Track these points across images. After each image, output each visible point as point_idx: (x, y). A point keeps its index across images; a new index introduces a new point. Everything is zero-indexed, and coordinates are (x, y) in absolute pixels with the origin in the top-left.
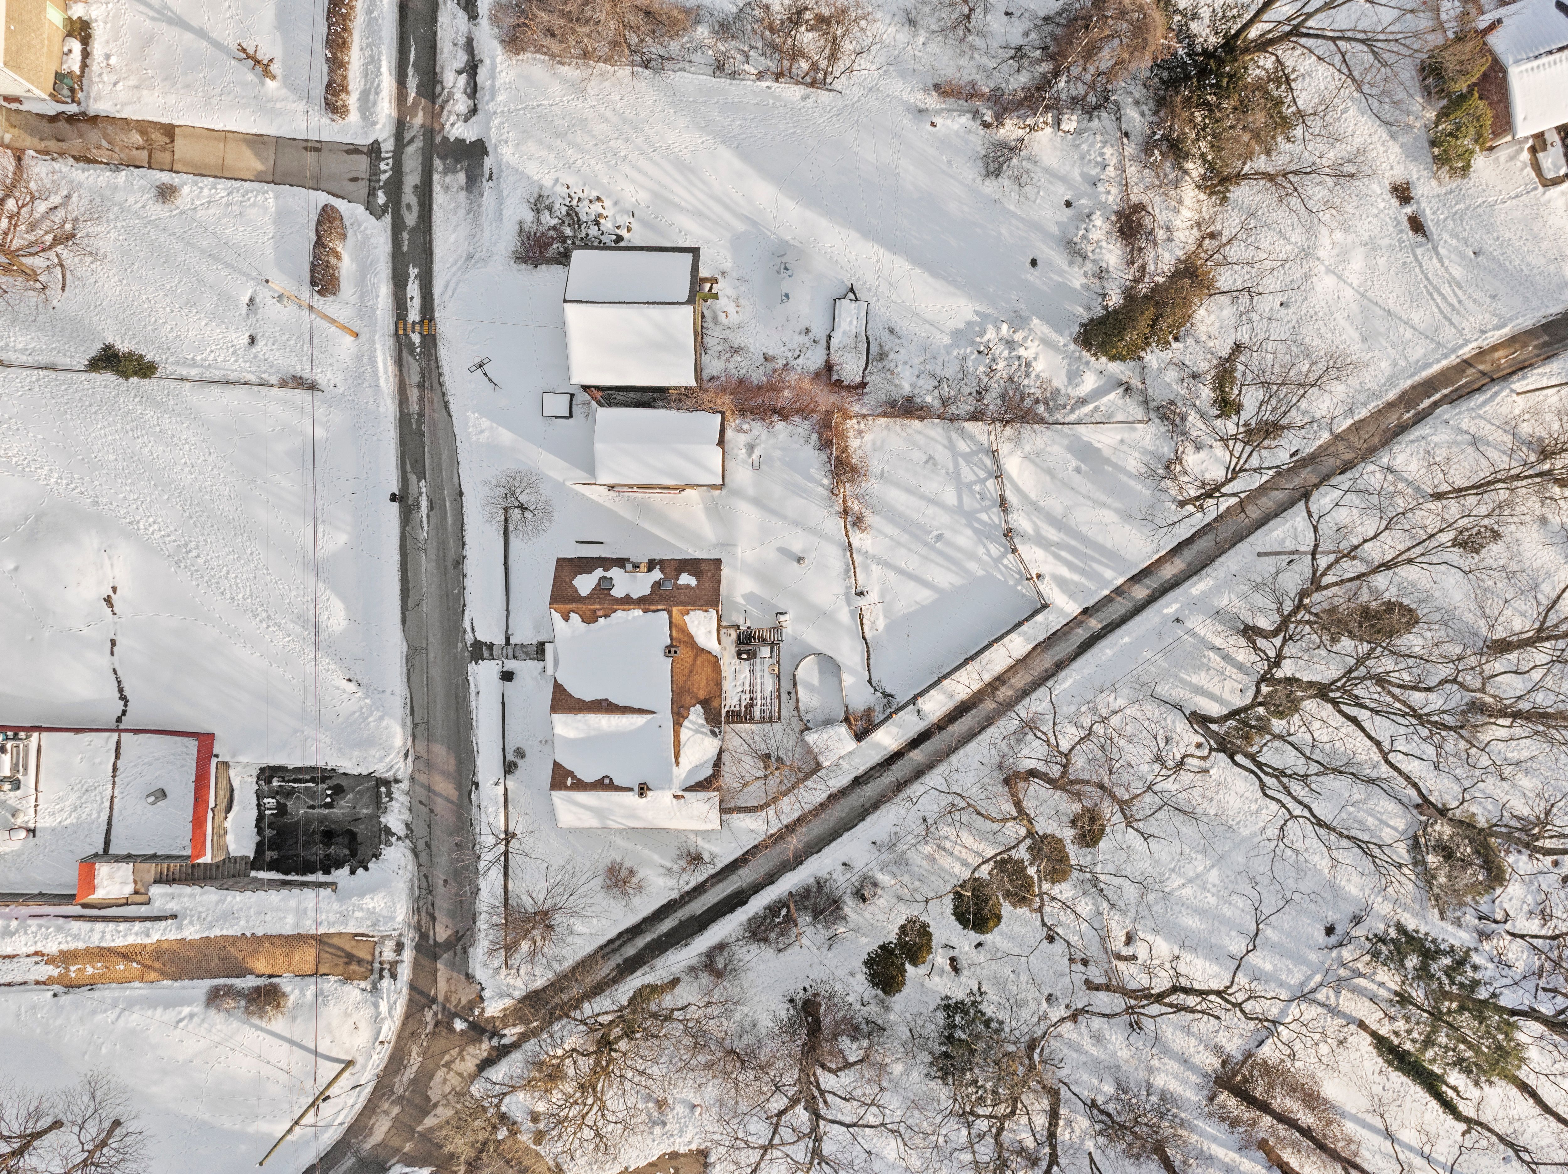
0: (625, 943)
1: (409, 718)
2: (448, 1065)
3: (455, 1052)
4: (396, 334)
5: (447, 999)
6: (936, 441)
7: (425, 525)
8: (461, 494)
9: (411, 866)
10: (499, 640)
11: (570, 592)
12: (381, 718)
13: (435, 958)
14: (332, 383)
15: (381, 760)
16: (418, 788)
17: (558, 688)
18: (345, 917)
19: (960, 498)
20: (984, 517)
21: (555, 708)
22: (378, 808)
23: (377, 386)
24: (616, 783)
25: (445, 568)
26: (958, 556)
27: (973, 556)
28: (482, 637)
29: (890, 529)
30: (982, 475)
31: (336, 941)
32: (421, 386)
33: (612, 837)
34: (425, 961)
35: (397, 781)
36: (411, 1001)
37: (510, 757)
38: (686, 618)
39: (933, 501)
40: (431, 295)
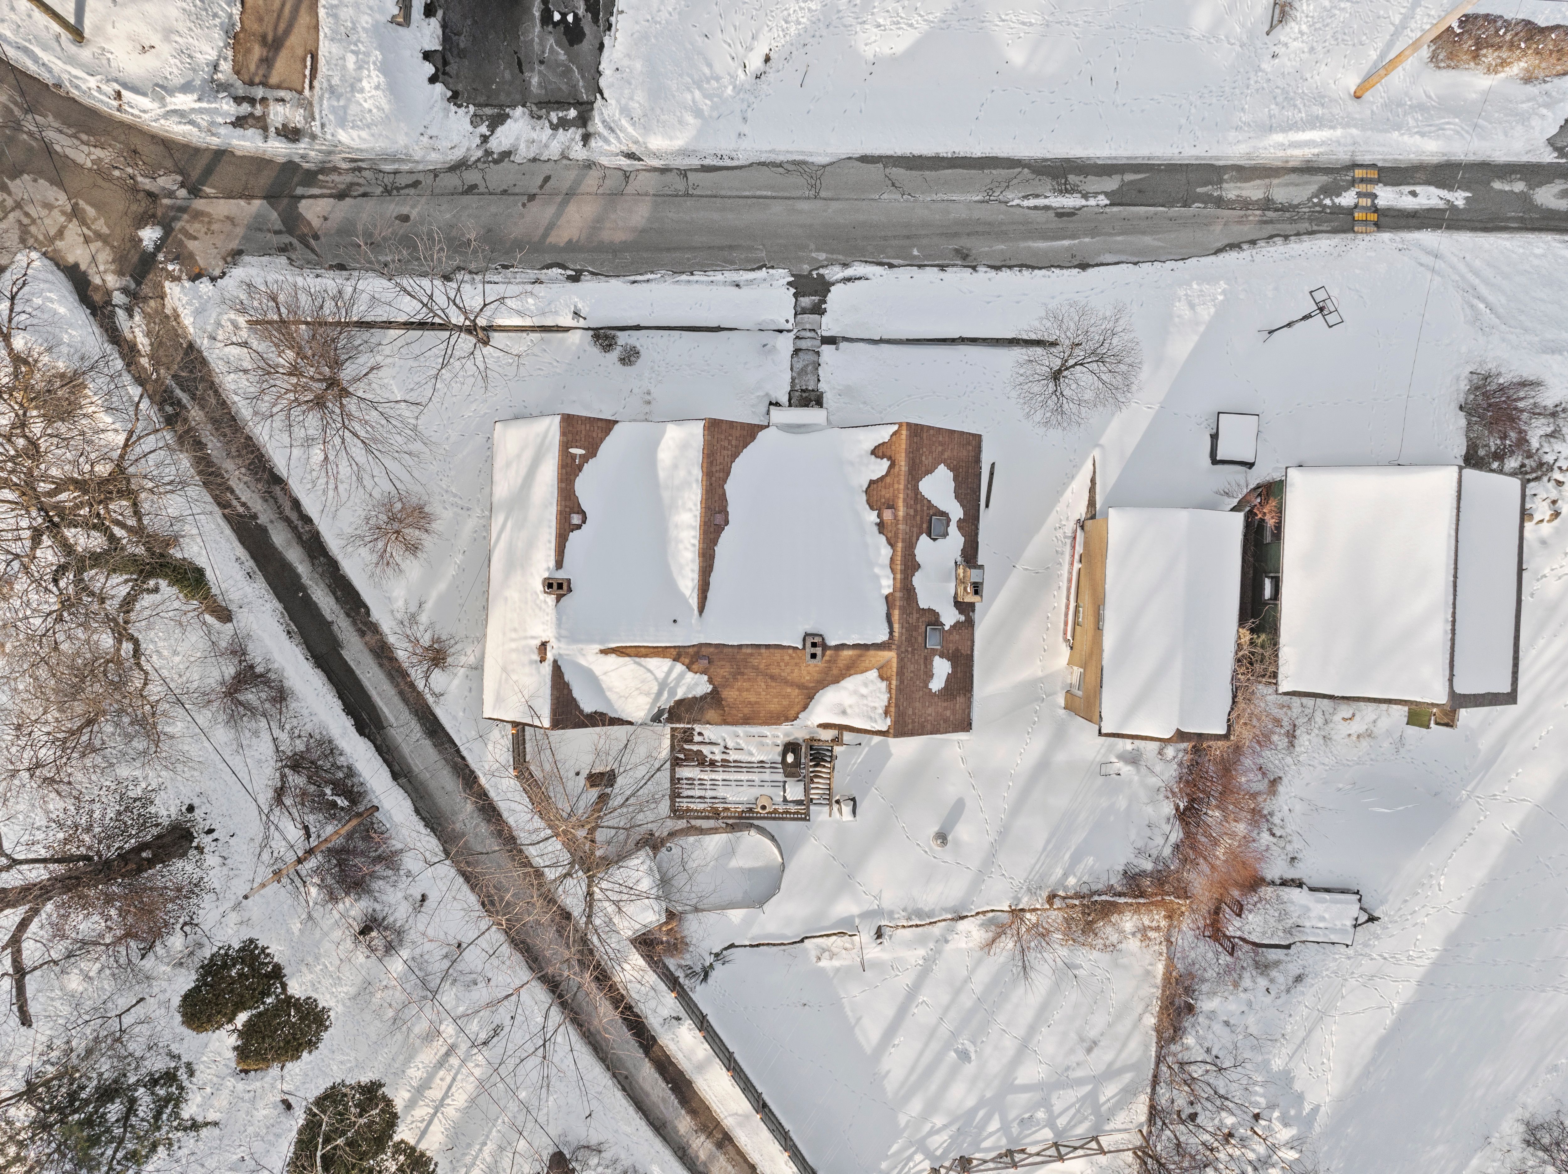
0: (294, 529)
1: (695, 162)
2: (76, 213)
3: (101, 226)
4: (1355, 166)
5: (197, 215)
6: (1120, 1051)
7: (1032, 202)
8: (1084, 266)
9: (435, 159)
10: (829, 325)
11: (927, 460)
12: (698, 113)
13: (271, 197)
14: (1278, 49)
15: (625, 111)
16: (572, 175)
17: (750, 432)
18: (347, 37)
19: (1026, 1088)
20: (994, 1125)
21: (714, 426)
22: (540, 104)
23: (1271, 129)
24: (574, 536)
25: (956, 235)
26: (933, 1086)
27: (931, 1108)
28: (836, 294)
29: (982, 976)
30: (1061, 1122)
31: (304, 19)
32: (1267, 204)
33: (478, 512)
34: (265, 180)
35: (586, 138)
36: (192, 151)
37: (623, 338)
38: (873, 674)
39: (1024, 1047)
40: (1419, 227)
